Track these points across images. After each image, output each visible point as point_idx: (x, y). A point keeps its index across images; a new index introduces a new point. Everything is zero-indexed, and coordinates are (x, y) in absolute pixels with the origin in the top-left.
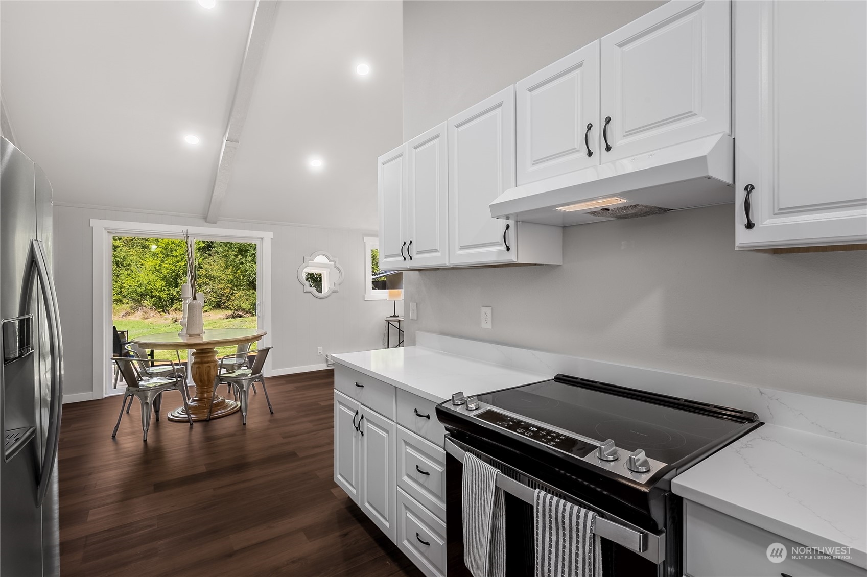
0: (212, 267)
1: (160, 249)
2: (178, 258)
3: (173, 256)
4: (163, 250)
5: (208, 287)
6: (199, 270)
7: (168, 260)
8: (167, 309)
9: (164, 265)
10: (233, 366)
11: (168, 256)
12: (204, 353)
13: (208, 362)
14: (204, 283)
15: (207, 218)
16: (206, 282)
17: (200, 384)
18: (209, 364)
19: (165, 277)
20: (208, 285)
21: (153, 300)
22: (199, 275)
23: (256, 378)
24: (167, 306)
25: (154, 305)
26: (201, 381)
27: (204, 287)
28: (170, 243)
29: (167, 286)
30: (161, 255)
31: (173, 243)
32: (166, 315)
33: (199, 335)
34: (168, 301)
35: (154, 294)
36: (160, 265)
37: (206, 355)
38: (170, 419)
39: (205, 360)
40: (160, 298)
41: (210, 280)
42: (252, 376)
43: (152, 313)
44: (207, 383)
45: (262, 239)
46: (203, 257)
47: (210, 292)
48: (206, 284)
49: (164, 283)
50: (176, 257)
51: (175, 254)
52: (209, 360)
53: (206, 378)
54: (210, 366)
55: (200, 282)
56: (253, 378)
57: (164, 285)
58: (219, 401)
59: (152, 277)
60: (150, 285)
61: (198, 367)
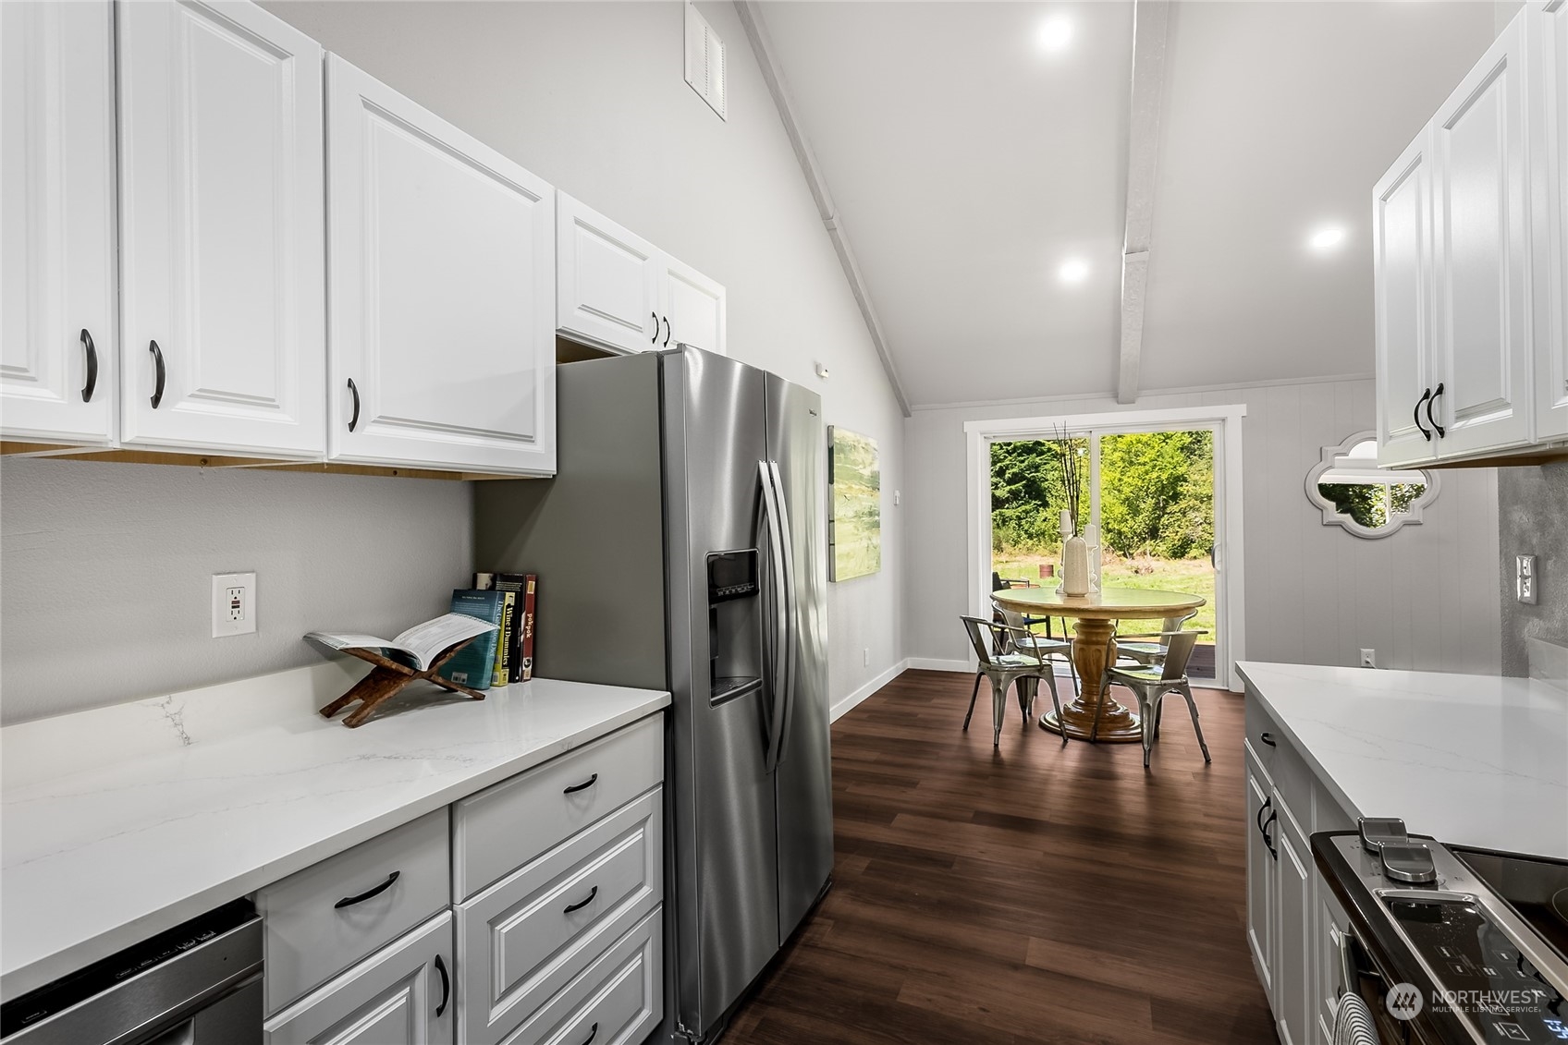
0: (1204, 478)
1: (1120, 454)
2: (1147, 467)
3: (1140, 464)
4: (1123, 454)
5: (1197, 514)
6: (1182, 486)
7: (1133, 471)
8: (1131, 552)
9: (1125, 479)
10: (1148, 657)
11: (1131, 463)
12: (1095, 626)
13: (1098, 643)
14: (1191, 508)
15: (1118, 395)
16: (1194, 505)
17: (1086, 678)
18: (1098, 647)
19: (1128, 499)
20: (1198, 510)
21: (1109, 536)
22: (1181, 493)
23: (1172, 685)
24: (1130, 546)
25: (1112, 544)
26: (1086, 672)
27: (1191, 515)
28: (1134, 442)
29: (1129, 513)
30: (1121, 464)
31: (1139, 442)
32: (1128, 561)
33: (1083, 595)
34: (1132, 538)
35: (1110, 526)
36: (1120, 480)
37: (1094, 631)
38: (1041, 725)
39: (1094, 639)
40: (1120, 533)
41: (1202, 502)
42: (1164, 682)
43: (1109, 557)
44: (1096, 678)
45: (1223, 420)
46: (1189, 462)
47: (1201, 524)
48: (1193, 508)
49: (1124, 509)
50: (1144, 464)
51: (1142, 460)
52: (1100, 639)
53: (1094, 670)
54: (1099, 651)
55: (1183, 506)
56: (1165, 684)
57: (1125, 512)
58: (1117, 713)
59: (1109, 499)
60: (1105, 512)
61: (1082, 649)
